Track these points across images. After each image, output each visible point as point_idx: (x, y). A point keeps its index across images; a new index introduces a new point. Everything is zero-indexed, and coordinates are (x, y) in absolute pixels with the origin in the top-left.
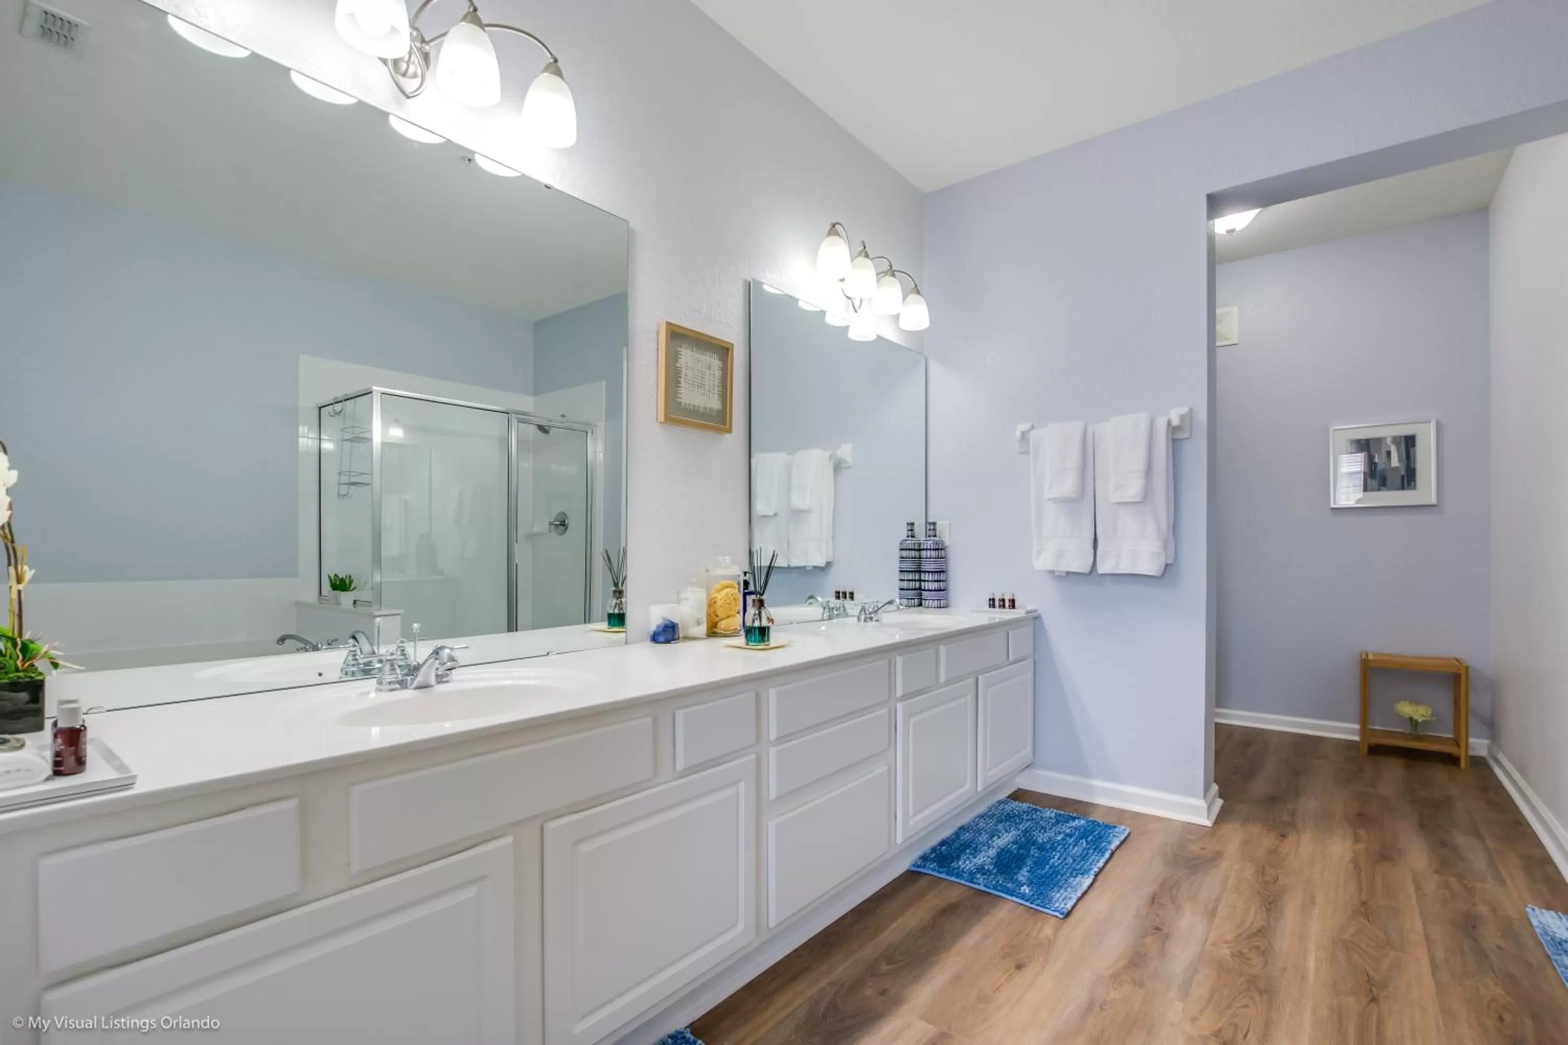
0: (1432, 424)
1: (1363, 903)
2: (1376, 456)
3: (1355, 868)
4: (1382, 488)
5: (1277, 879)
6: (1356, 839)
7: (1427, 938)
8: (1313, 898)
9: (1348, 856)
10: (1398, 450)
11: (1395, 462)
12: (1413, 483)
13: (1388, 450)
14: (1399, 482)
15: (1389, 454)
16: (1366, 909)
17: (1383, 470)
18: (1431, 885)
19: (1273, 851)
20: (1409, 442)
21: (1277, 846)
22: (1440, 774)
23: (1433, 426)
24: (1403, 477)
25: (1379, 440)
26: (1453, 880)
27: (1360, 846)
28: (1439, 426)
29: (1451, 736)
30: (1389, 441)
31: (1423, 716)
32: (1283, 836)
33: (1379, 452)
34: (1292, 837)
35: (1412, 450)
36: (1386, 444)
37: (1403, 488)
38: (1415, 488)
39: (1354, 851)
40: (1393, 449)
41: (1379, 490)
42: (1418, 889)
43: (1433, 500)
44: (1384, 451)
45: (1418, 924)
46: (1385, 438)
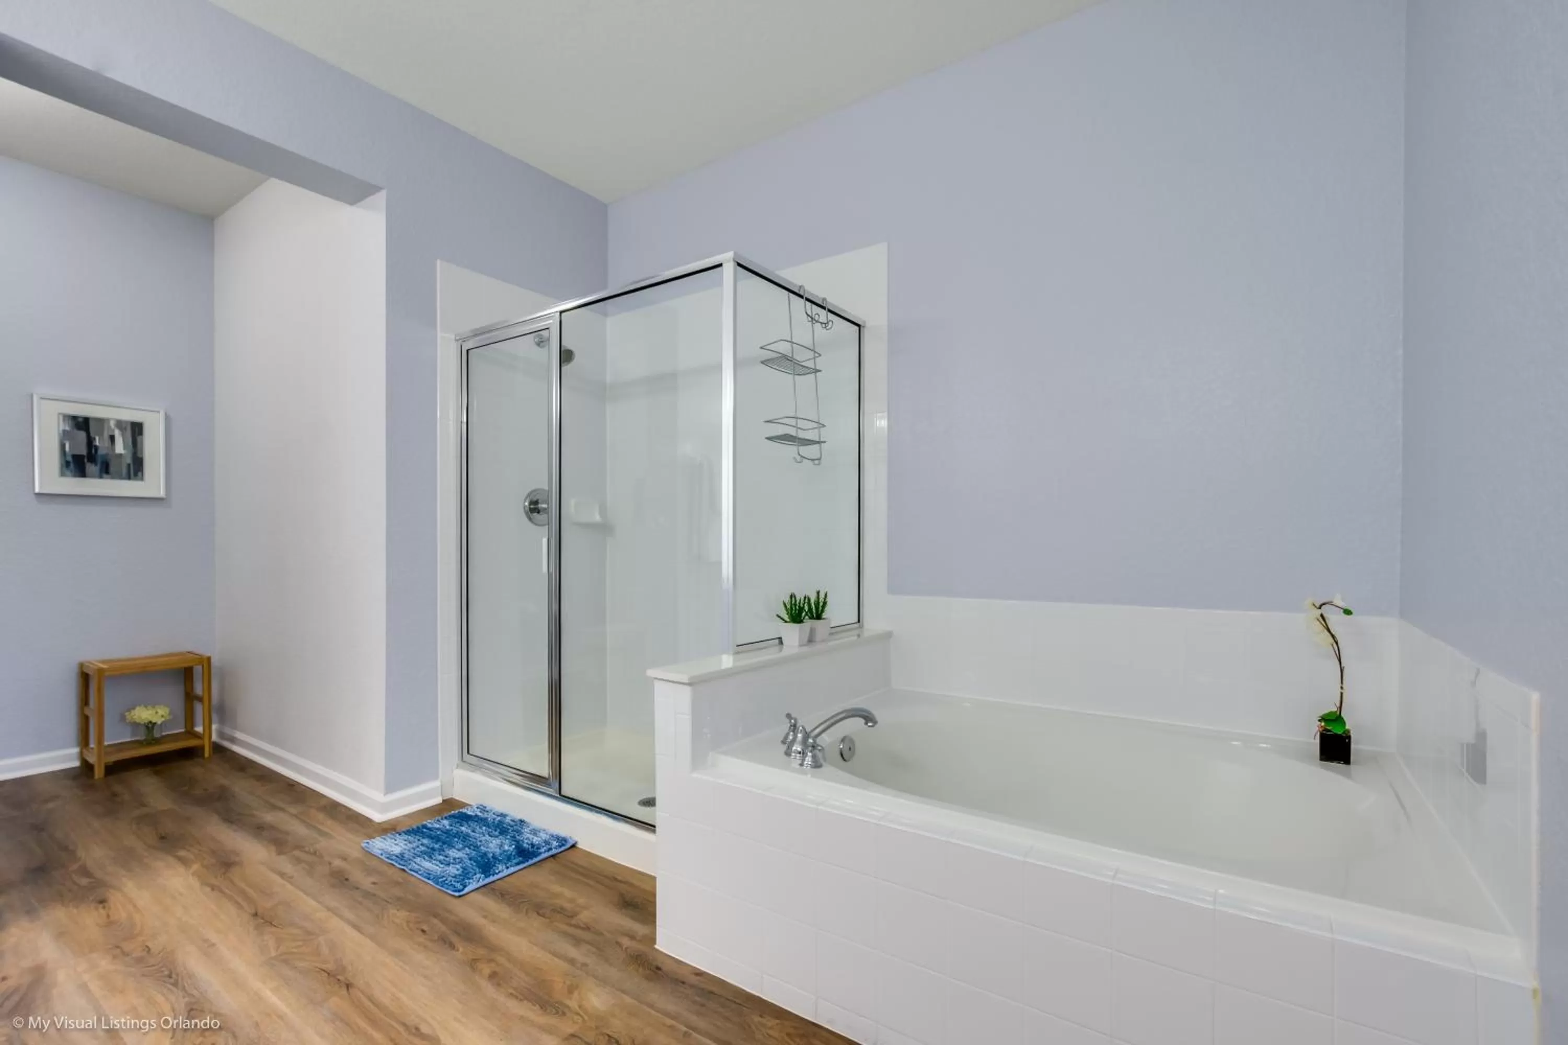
0: (161, 414)
1: (256, 915)
2: (97, 438)
3: (213, 889)
4: (105, 476)
5: (147, 947)
6: (184, 861)
7: (329, 909)
8: (206, 941)
9: (195, 882)
10: (123, 436)
11: (119, 448)
12: (140, 474)
13: (111, 433)
14: (124, 471)
15: (112, 438)
16: (263, 918)
17: (107, 455)
18: (288, 867)
19: (110, 923)
20: (137, 429)
21: (108, 916)
22: (194, 769)
23: (162, 415)
24: (129, 465)
25: (101, 421)
26: (297, 853)
27: (196, 867)
28: (168, 419)
29: (183, 730)
30: (112, 424)
31: (162, 716)
32: (102, 902)
33: (101, 435)
34: (114, 898)
35: (139, 438)
36: (109, 427)
37: (129, 478)
38: (142, 479)
39: (193, 874)
40: (117, 433)
41: (101, 477)
42: (282, 875)
43: (162, 494)
44: (106, 435)
45: (313, 903)
46: (108, 420)
